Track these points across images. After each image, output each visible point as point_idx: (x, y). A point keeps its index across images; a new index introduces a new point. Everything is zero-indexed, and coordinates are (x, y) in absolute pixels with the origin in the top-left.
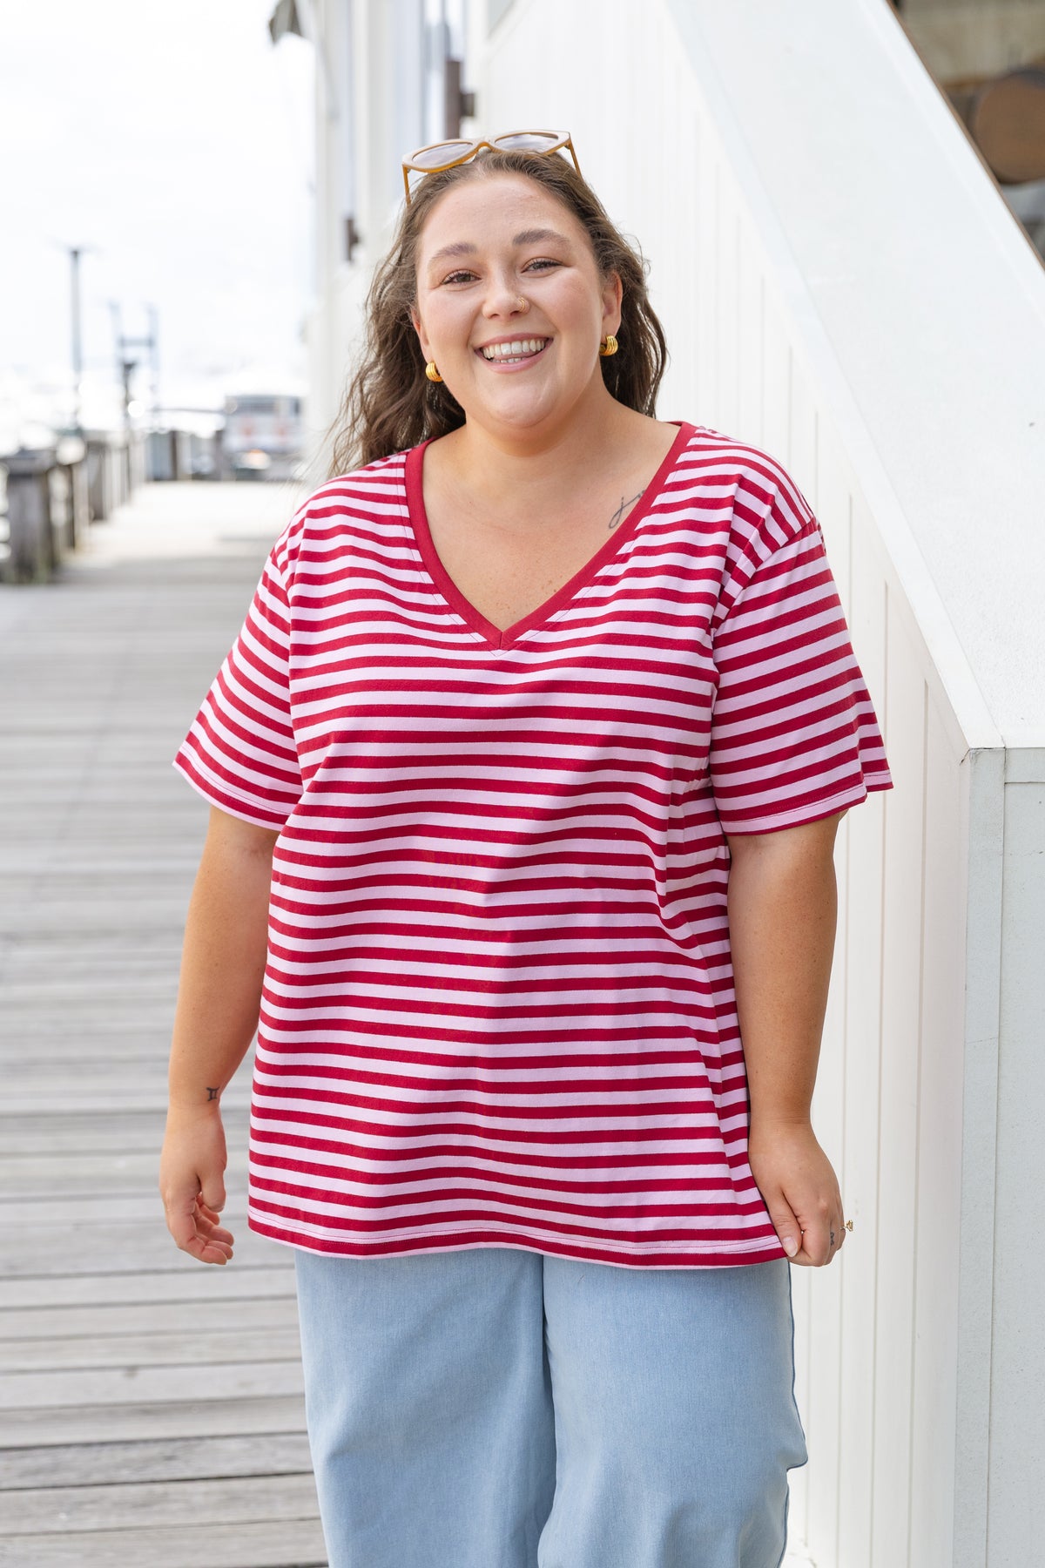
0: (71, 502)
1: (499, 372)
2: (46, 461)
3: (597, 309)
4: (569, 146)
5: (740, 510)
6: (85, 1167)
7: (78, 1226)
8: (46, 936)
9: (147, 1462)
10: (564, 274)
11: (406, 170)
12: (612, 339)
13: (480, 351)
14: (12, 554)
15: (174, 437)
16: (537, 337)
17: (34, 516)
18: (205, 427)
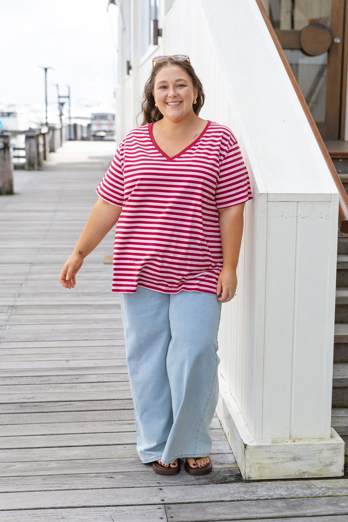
0: (44, 145)
1: (171, 107)
2: (37, 133)
3: (192, 94)
4: (189, 59)
5: (223, 138)
6: (54, 317)
7: (53, 330)
8: (41, 263)
9: (72, 379)
10: (186, 88)
11: (153, 61)
12: (195, 100)
13: (167, 103)
14: (27, 161)
15: (75, 126)
16: (179, 102)
17: (34, 149)
18: (85, 123)
